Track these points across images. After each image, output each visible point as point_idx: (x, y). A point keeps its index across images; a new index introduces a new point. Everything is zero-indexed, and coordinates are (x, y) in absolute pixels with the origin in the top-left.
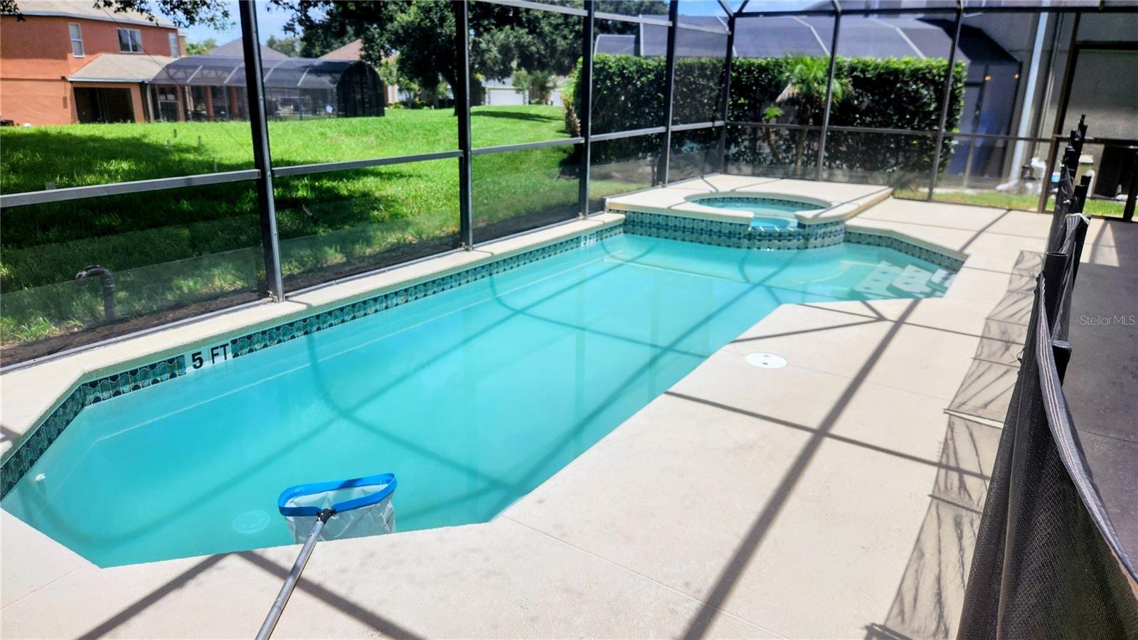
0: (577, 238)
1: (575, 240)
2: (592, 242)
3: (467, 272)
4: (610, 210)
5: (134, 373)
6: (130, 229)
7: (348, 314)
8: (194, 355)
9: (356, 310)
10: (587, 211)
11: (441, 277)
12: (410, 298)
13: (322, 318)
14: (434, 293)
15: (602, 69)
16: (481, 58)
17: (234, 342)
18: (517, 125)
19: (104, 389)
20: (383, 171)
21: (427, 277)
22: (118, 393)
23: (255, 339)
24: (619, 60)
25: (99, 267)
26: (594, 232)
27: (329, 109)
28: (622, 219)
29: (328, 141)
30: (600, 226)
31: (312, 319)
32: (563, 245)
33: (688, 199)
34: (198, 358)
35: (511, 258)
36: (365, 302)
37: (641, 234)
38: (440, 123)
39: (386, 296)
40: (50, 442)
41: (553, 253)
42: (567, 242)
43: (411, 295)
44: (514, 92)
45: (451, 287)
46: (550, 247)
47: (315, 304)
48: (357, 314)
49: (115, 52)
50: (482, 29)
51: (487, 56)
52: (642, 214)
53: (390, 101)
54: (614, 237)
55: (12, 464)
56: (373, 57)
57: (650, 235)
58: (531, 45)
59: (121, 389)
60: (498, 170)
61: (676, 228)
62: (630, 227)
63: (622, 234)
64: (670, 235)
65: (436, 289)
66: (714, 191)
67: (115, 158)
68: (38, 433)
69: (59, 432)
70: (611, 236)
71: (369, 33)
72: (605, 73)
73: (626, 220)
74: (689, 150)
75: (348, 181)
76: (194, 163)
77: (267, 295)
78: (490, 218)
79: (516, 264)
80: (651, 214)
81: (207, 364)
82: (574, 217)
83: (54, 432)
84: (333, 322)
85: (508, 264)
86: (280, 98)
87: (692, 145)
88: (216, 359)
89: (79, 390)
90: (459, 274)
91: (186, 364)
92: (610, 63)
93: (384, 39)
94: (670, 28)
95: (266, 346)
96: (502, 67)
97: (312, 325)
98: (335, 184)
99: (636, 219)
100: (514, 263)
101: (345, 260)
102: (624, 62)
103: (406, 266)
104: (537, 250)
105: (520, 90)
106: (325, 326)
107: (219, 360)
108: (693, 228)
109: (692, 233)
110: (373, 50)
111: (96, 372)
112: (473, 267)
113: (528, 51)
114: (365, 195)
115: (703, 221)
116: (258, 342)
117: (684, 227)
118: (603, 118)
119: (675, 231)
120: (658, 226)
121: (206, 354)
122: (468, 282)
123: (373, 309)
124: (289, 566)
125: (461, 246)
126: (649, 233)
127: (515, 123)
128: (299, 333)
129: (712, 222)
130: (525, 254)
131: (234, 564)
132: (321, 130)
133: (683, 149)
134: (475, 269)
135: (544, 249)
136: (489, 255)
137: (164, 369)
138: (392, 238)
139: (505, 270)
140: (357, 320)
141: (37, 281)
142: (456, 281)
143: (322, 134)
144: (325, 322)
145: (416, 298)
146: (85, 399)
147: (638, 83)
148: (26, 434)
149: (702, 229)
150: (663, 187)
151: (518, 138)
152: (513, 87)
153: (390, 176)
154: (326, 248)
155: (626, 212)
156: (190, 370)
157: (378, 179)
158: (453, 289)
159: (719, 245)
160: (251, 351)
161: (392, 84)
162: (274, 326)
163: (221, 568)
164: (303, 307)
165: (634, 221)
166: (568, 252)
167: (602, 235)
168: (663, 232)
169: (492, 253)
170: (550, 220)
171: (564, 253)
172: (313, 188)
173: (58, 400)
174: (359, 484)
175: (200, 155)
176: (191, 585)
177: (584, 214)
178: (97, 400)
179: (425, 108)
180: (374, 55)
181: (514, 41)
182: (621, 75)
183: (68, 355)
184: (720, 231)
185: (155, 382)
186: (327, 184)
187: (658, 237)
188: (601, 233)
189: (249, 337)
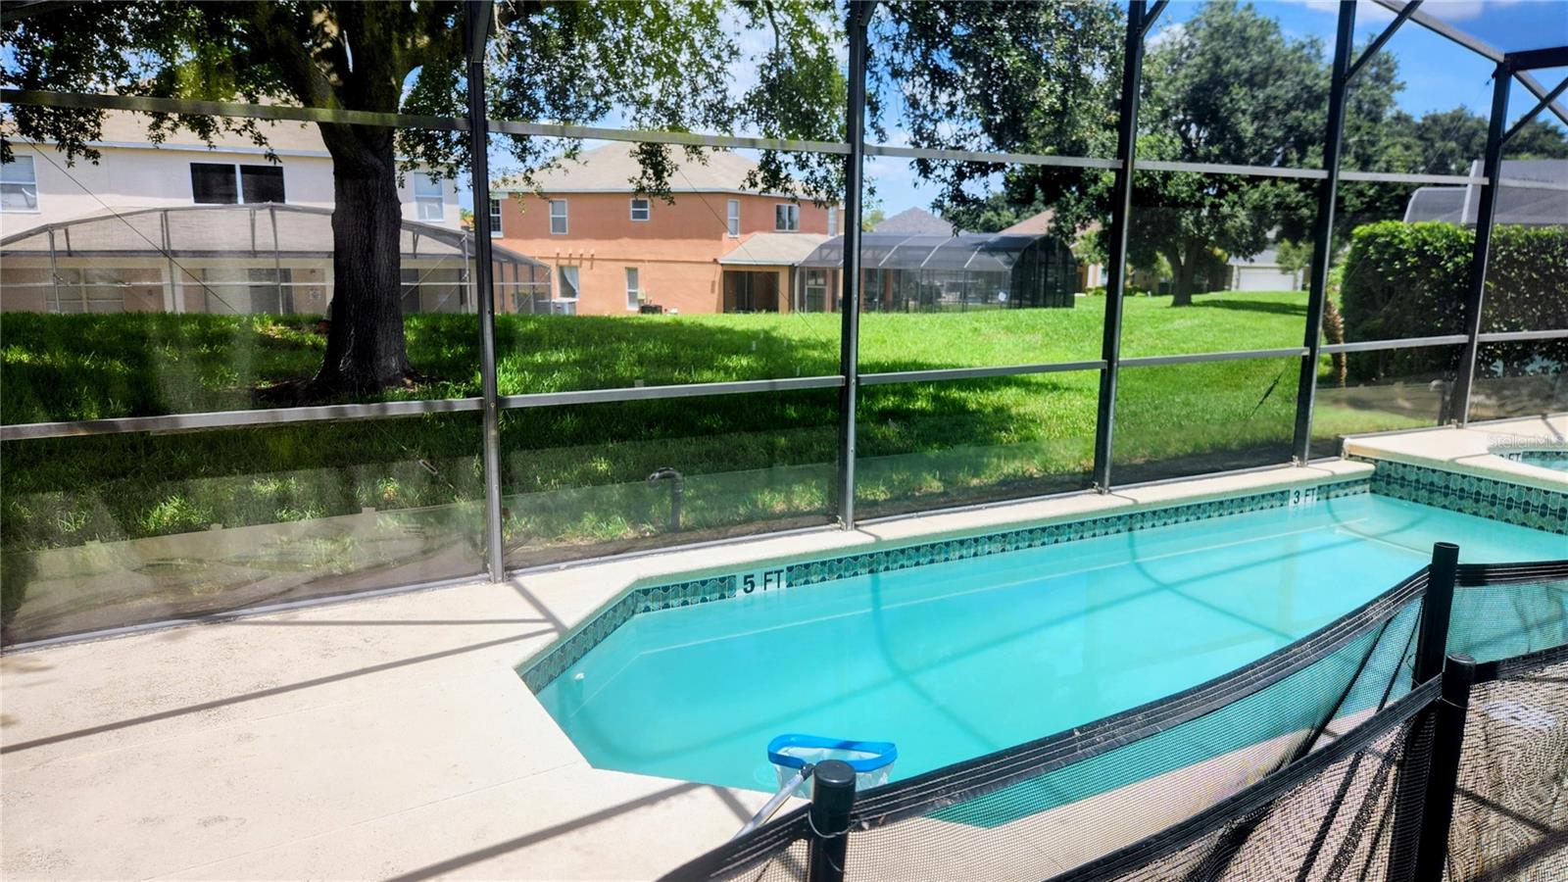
0: (1282, 493)
1: (1280, 495)
2: (1310, 501)
3: (1095, 522)
4: (1351, 456)
5: (685, 586)
6: (728, 431)
7: (924, 556)
8: (746, 577)
9: (935, 552)
10: (1307, 454)
11: (1054, 524)
12: (1008, 547)
13: (892, 556)
14: (1043, 544)
15: (1389, 244)
16: (1220, 226)
17: (790, 569)
18: (1264, 322)
19: (655, 599)
20: (1033, 380)
21: (1035, 521)
22: (667, 606)
23: (812, 569)
24: (1418, 231)
25: (672, 471)
26: (1315, 486)
27: (1002, 297)
28: (1369, 471)
29: (980, 339)
30: (1326, 478)
31: (881, 556)
32: (1256, 500)
33: (1496, 450)
34: (749, 581)
35: (1165, 511)
36: (947, 544)
37: (1401, 498)
38: (1143, 317)
39: (976, 540)
40: (596, 643)
41: (1237, 511)
42: (1263, 496)
43: (1010, 543)
44: (1278, 272)
45: (1069, 540)
46: (1232, 501)
47: (885, 537)
48: (936, 558)
49: (771, 231)
50: (1226, 187)
51: (1229, 224)
52: (1404, 466)
53: (1090, 285)
54: (1351, 497)
55: (556, 657)
56: (1065, 230)
57: (1415, 501)
58: (1301, 207)
59: (671, 602)
60: (1206, 385)
61: (1462, 494)
62: (1383, 484)
63: (1368, 494)
64: (1451, 503)
65: (1046, 540)
66: (1554, 439)
67: (736, 353)
68: (585, 632)
69: (606, 635)
70: (1346, 495)
71: (1063, 199)
72: (1392, 251)
73: (1375, 473)
74: (1540, 371)
75: (982, 391)
76: (814, 361)
77: (835, 521)
78: (1156, 452)
79: (1173, 520)
80: (1419, 468)
81: (758, 590)
82: (1285, 462)
83: (600, 635)
84: (905, 563)
85: (1159, 518)
86: (946, 281)
87: (1546, 363)
88: (769, 585)
89: (632, 595)
90: (1082, 524)
91: (738, 585)
92: (1402, 236)
93: (1082, 206)
94: (1483, 187)
95: (824, 579)
96: (1251, 239)
97: (879, 564)
98: (963, 394)
99: (1393, 474)
100: (1170, 518)
101: (942, 489)
102: (1425, 234)
103: (1010, 504)
104: (1210, 504)
105: (1288, 269)
106: (895, 566)
107: (772, 587)
108: (1494, 496)
109: (1493, 504)
110: (1065, 222)
111: (651, 579)
112: (1104, 517)
113: (1296, 215)
114: (999, 410)
115: (1512, 486)
116: (815, 573)
117: (1478, 493)
118: (1387, 317)
119: (1461, 498)
120: (1431, 488)
121: (758, 579)
122: (1094, 535)
123: (958, 554)
124: (754, 812)
125: (1092, 486)
126: (1413, 497)
127: (1262, 318)
128: (863, 571)
129: (1529, 489)
130: (1188, 507)
131: (705, 796)
132: (976, 325)
133: (1528, 369)
134: (1107, 520)
135: (1221, 503)
136: (1130, 502)
137: (714, 587)
138: (1010, 468)
139: (1153, 526)
140: (935, 564)
141: (628, 478)
142: (1076, 532)
143: (976, 329)
144: (895, 562)
145: (1017, 548)
146: (636, 606)
147: (1449, 265)
148: (573, 629)
149: (1510, 499)
150: (1458, 427)
151: (1257, 341)
152: (1277, 265)
153: (1040, 387)
154: (924, 474)
155: (1377, 461)
156: (740, 593)
157: (1022, 392)
158: (1071, 542)
159: (1541, 528)
160: (807, 582)
161: (1095, 263)
162: (835, 558)
163: (693, 797)
164: (872, 539)
165: (1389, 476)
166: (1264, 511)
167: (1328, 493)
168: (1438, 498)
169: (1134, 500)
170: (1243, 463)
171: (1257, 512)
172: (935, 398)
173: (610, 601)
174: (855, 747)
175: (825, 352)
176: (662, 805)
177: (1301, 458)
178: (647, 609)
179: (1138, 294)
180: (1066, 227)
181: (1274, 202)
182: (1420, 253)
183: (629, 557)
184: (1545, 506)
185: (704, 600)
186: (955, 394)
187: (1430, 504)
188: (1326, 489)
189: (807, 566)
